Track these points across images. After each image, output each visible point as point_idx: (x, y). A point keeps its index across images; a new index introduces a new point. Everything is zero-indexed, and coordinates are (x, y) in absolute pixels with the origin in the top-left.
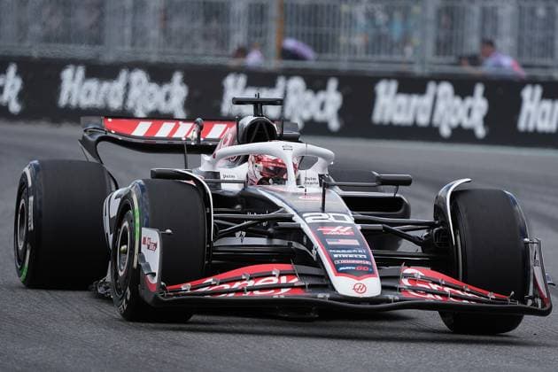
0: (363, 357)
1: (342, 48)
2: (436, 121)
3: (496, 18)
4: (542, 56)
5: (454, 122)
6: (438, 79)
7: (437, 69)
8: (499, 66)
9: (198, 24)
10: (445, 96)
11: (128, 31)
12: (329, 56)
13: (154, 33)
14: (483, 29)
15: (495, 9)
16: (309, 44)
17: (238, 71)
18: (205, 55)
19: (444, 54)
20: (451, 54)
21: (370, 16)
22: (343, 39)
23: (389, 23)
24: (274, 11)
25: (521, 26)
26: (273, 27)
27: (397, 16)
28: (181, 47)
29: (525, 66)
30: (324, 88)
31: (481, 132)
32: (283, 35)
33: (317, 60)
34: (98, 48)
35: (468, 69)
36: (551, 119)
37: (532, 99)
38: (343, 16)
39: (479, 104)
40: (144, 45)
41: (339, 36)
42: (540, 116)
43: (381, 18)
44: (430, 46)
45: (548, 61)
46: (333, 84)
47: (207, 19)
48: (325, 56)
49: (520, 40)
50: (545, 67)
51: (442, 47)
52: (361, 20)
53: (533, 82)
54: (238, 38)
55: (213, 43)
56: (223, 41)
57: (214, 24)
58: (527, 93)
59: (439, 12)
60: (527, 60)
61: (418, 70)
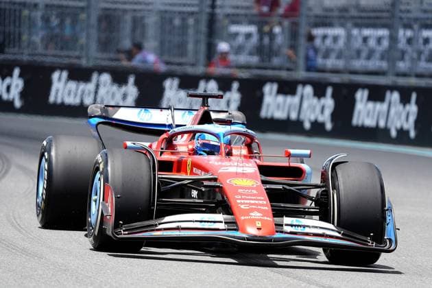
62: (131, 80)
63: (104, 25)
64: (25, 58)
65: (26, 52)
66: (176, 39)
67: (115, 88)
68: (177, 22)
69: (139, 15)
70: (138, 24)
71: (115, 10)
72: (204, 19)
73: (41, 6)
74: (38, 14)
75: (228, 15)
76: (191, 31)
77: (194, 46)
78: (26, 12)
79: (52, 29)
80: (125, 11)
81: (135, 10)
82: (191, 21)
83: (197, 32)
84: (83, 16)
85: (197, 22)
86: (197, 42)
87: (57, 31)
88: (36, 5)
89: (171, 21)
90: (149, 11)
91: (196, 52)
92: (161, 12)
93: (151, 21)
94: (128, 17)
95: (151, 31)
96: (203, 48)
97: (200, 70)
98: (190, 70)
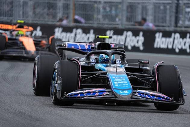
0: (102, 124)
1: (95, 19)
2: (126, 44)
3: (147, 10)
4: (163, 22)
5: (132, 45)
6: (128, 30)
7: (127, 27)
8: (148, 26)
9: (46, 10)
10: (129, 36)
11: (21, 13)
12: (91, 22)
13: (31, 13)
14: (142, 13)
15: (146, 6)
16: (83, 18)
17: (59, 26)
18: (48, 21)
19: (129, 22)
20: (132, 22)
21: (104, 8)
22: (95, 16)
23: (111, 11)
24: (71, 6)
25: (155, 12)
26: (71, 11)
27: (113, 8)
28: (40, 18)
29: (156, 26)
30: (89, 32)
31: (142, 48)
32: (75, 14)
33: (85, 23)
34: (11, 18)
35: (138, 27)
36: (165, 44)
37: (159, 37)
38: (95, 8)
39: (141, 38)
40: (27, 17)
41: (94, 15)
42: (161, 43)
43: (108, 9)
44: (124, 19)
45: (164, 24)
46: (92, 31)
47: (49, 9)
48: (89, 22)
49: (155, 17)
50: (163, 26)
51: (129, 19)
52: (102, 10)
53: (159, 31)
54: (60, 15)
55: (51, 17)
56: (54, 16)
57: (51, 10)
58: (157, 35)
59: (128, 7)
60: (157, 24)
61: (120, 27)
62: (141, 34)
63: (129, 9)
64: (95, 25)
65: (96, 23)
66: (161, 15)
67: (134, 38)
68: (162, 8)
69: (145, 5)
70: (145, 9)
71: (134, 3)
72: (174, 6)
73: (102, 2)
74: (101, 6)
75: (185, 4)
76: (168, 12)
77: (170, 18)
78: (96, 5)
79: (107, 12)
80: (139, 3)
81: (143, 3)
82: (168, 7)
83: (171, 12)
84: (120, 6)
85: (171, 7)
86: (171, 16)
87: (109, 13)
88: (100, 2)
89: (159, 7)
90: (149, 3)
91: (170, 21)
92: (154, 3)
93: (150, 7)
94: (140, 6)
95: (150, 12)
96: (173, 19)
97: (172, 28)
98: (167, 29)
